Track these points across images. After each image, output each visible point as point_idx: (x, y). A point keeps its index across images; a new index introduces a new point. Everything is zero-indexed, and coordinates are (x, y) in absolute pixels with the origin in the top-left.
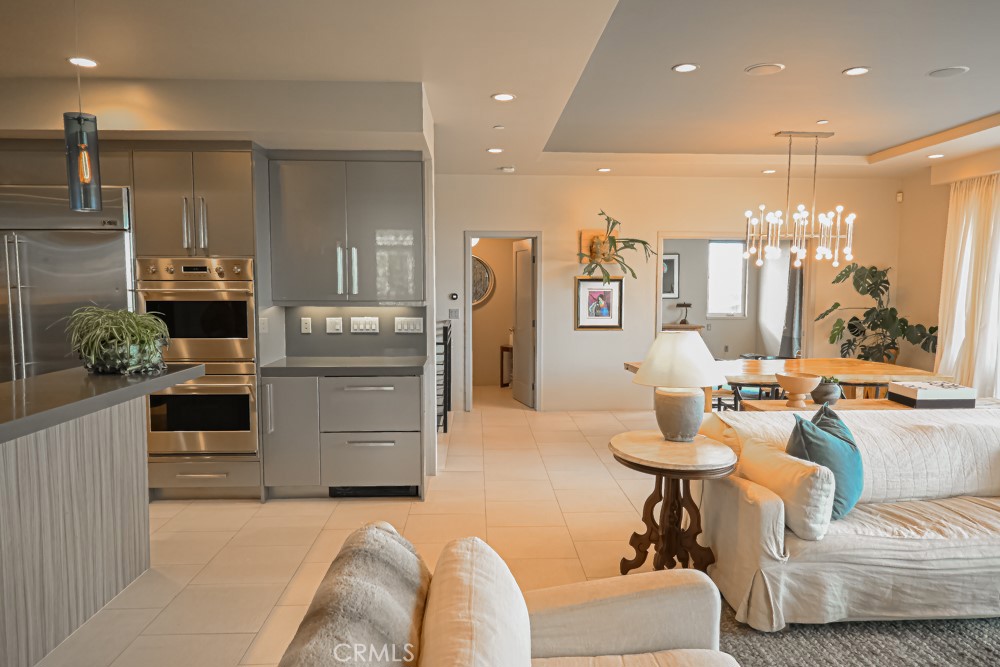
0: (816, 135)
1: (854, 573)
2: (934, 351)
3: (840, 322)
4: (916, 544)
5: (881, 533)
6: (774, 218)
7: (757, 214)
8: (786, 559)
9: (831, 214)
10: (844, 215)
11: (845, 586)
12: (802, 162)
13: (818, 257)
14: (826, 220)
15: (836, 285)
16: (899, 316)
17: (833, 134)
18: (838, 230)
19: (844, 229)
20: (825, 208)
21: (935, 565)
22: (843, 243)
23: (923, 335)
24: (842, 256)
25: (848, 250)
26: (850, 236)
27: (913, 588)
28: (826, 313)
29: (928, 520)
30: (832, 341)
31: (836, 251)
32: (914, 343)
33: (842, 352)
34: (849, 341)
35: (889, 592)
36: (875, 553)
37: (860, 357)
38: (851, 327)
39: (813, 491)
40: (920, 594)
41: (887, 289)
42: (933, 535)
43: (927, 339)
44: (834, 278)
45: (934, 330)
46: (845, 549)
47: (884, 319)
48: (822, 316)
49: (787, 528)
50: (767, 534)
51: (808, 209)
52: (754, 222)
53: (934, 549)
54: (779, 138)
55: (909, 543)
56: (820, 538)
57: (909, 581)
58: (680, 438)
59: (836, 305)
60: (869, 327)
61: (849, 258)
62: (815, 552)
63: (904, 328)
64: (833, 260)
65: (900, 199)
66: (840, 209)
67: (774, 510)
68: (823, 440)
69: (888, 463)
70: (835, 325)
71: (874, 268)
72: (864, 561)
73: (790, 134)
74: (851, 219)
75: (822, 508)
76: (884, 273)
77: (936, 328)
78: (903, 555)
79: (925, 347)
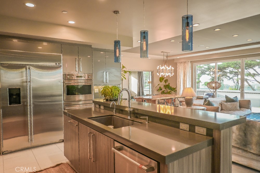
0: (167, 53)
18: (170, 70)
26: (173, 71)
32: (172, 91)
41: (168, 81)
59: (159, 85)
79: (174, 91)
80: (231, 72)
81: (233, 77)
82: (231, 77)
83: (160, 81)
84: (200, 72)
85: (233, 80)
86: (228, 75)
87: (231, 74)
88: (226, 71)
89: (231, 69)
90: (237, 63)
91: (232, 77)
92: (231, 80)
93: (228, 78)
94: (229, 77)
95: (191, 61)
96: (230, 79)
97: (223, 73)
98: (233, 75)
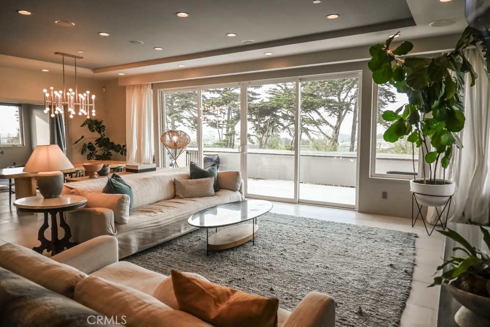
0: (75, 57)
1: (140, 232)
2: (125, 155)
3: (85, 145)
4: (156, 217)
5: (145, 216)
6: (58, 94)
7: (49, 92)
8: (116, 234)
9: (85, 95)
10: (90, 96)
11: (137, 238)
12: (69, 69)
13: (80, 114)
14: (82, 97)
15: (82, 127)
16: (111, 141)
17: (82, 58)
18: (88, 102)
19: (91, 102)
20: (82, 91)
21: (163, 222)
22: (91, 108)
23: (120, 149)
24: (91, 113)
25: (94, 111)
26: (93, 105)
27: (158, 232)
28: (78, 141)
29: (156, 209)
30: (82, 154)
31: (88, 112)
32: (117, 152)
33: (88, 158)
34: (90, 153)
35: (150, 236)
36: (145, 223)
37: (96, 159)
38: (89, 147)
39: (124, 204)
40: (160, 234)
41: (104, 129)
42: (160, 213)
43: (122, 150)
44: (81, 124)
45: (124, 146)
46: (136, 224)
47: (104, 142)
48: (76, 142)
49: (115, 222)
50: (109, 225)
51: (74, 91)
52: (47, 95)
53: (162, 217)
54: (56, 55)
55: (154, 217)
56: (127, 222)
57: (157, 230)
58: (54, 196)
59: (83, 137)
60: (98, 146)
61: (94, 115)
62: (126, 228)
63: (113, 147)
64: (87, 115)
65: (104, 90)
66: (88, 92)
67: (110, 214)
68: (120, 185)
69: (137, 193)
70: (83, 146)
71: (96, 120)
72: (142, 227)
73: (63, 54)
74: (93, 97)
75: (127, 210)
76: (101, 123)
77: (125, 146)
78: (154, 222)
79: (122, 153)
80: (285, 117)
81: (289, 125)
82: (285, 125)
83: (90, 130)
84: (236, 114)
85: (289, 131)
86: (281, 120)
87: (286, 121)
88: (278, 114)
89: (285, 111)
90: (292, 100)
91: (287, 126)
92: (286, 130)
93: (282, 127)
94: (282, 125)
95: (152, 84)
96: (285, 128)
97: (272, 119)
98: (289, 121)
